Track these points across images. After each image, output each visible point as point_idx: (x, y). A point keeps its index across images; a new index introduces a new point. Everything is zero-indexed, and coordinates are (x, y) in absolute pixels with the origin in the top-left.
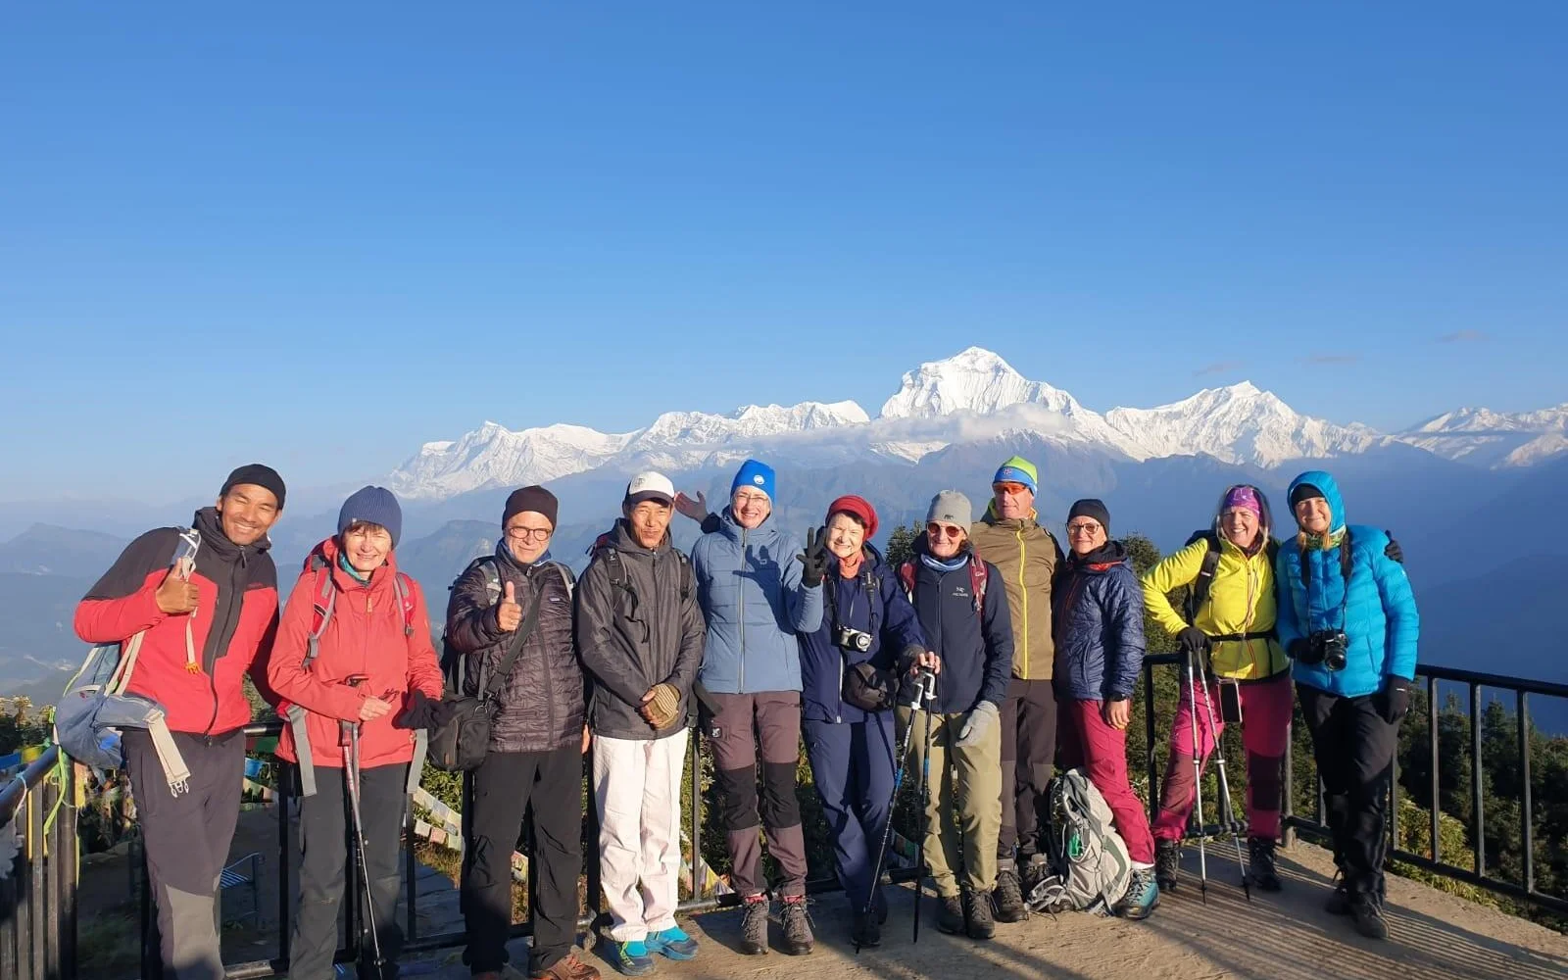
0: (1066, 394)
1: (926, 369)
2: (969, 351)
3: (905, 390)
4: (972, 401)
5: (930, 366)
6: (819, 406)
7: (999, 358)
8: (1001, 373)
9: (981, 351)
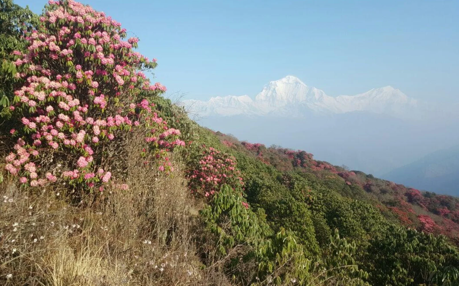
0: (322, 91)
1: (271, 83)
2: (287, 77)
3: (264, 91)
4: (287, 94)
5: (273, 82)
6: (234, 97)
7: (298, 79)
8: (298, 84)
9: (291, 77)
